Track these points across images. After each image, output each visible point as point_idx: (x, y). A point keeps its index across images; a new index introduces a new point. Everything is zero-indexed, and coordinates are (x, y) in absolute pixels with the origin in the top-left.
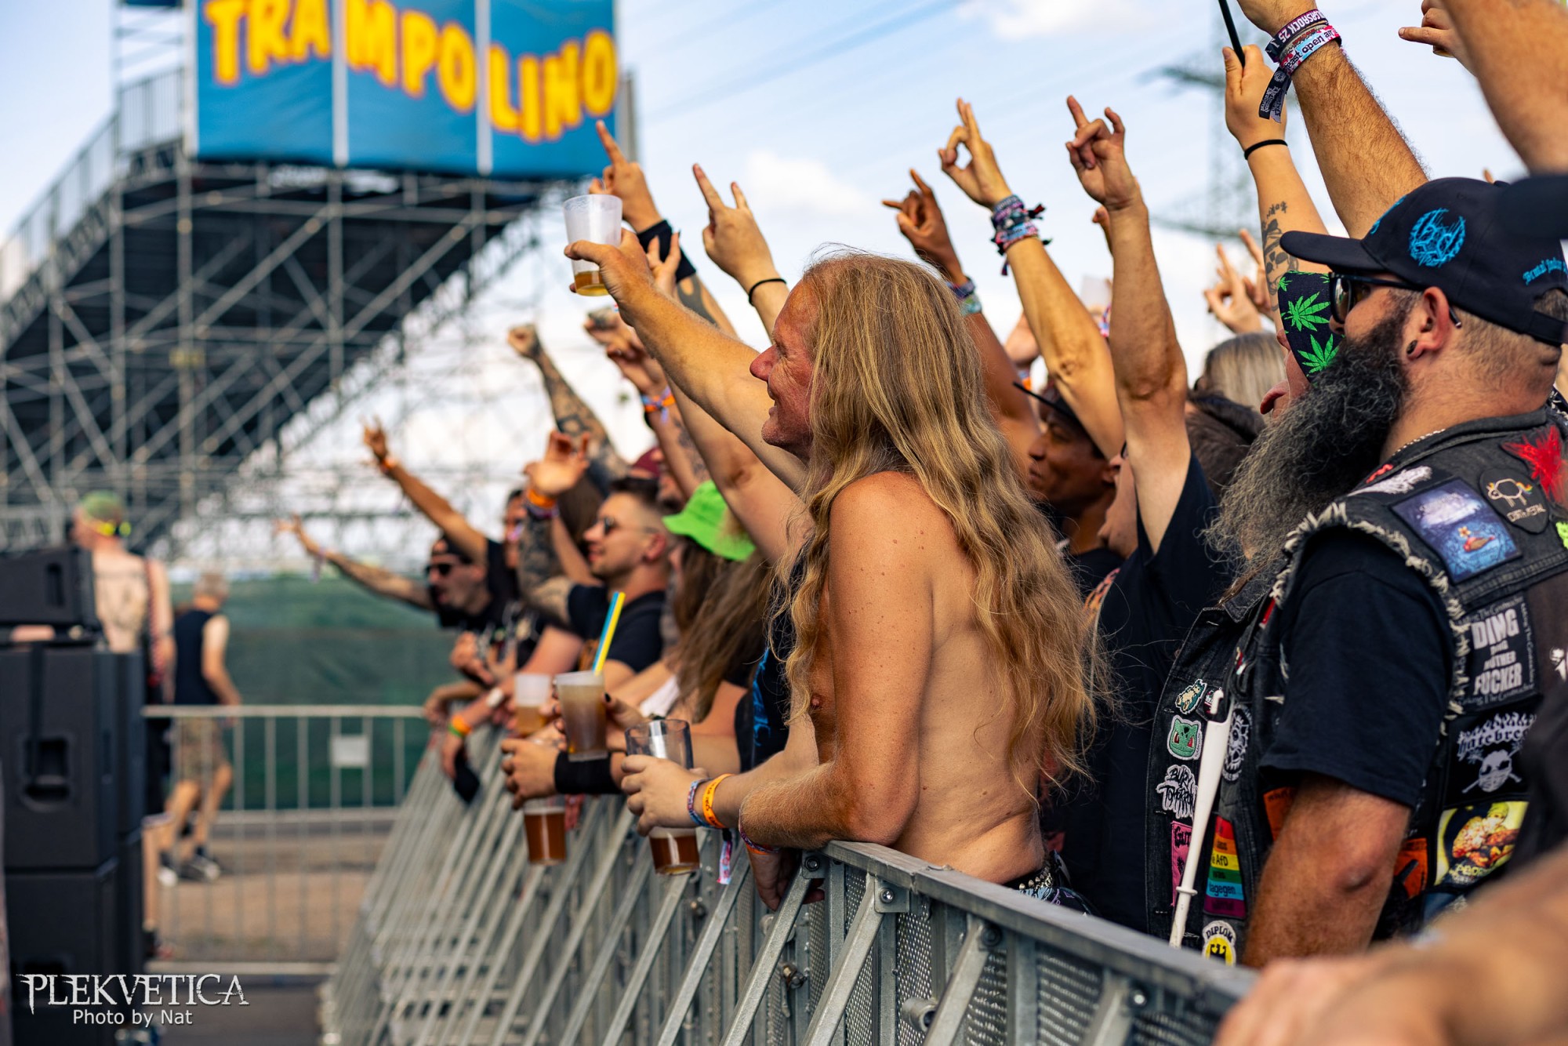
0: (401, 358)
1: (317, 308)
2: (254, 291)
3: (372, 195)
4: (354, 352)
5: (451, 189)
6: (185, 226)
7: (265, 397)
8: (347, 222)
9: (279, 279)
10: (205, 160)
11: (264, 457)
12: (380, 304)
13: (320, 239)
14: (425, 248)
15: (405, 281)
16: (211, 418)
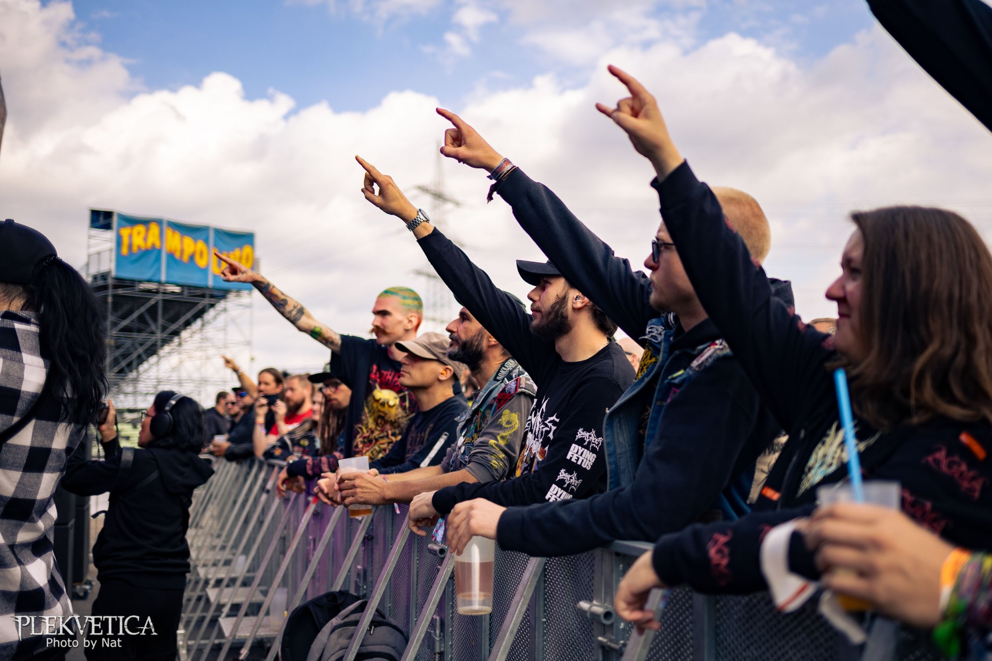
0: (180, 345)
1: (153, 327)
2: (132, 321)
3: (173, 293)
4: (165, 342)
5: (199, 292)
6: (110, 300)
7: (134, 355)
8: (165, 301)
9: (141, 318)
10: (117, 279)
11: (133, 375)
12: (174, 327)
13: (155, 307)
14: (189, 310)
15: (182, 320)
16: (116, 362)
